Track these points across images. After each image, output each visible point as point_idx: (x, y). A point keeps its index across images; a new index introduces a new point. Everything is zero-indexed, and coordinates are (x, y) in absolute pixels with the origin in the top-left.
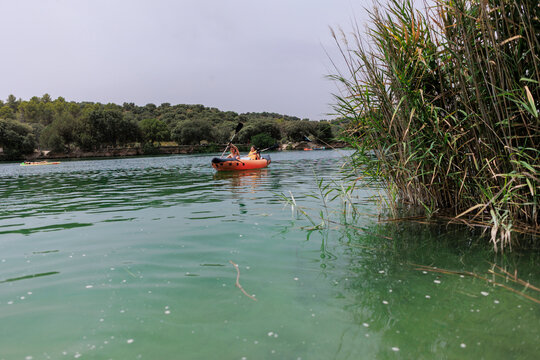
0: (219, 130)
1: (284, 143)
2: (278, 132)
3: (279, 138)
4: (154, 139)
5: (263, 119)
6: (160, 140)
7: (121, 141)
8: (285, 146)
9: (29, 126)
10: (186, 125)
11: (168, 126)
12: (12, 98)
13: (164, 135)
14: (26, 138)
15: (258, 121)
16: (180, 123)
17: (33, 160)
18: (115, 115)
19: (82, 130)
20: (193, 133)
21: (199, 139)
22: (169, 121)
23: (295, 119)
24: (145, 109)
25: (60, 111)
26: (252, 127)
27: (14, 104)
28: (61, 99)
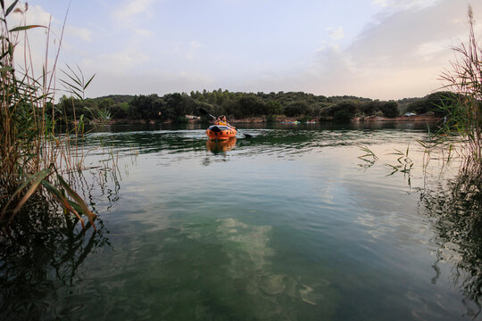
0: (312, 107)
1: (358, 116)
2: (355, 108)
3: (355, 113)
4: (273, 113)
5: (344, 100)
6: (277, 114)
7: (255, 114)
8: (359, 118)
9: (211, 106)
10: (292, 105)
11: (281, 106)
12: (205, 91)
13: (279, 111)
14: (210, 112)
15: (340, 102)
16: (290, 103)
18: (253, 99)
19: (236, 108)
20: (296, 110)
21: (300, 113)
22: (282, 103)
23: (368, 99)
25: (226, 97)
26: (336, 105)
27: (206, 95)
28: (227, 91)
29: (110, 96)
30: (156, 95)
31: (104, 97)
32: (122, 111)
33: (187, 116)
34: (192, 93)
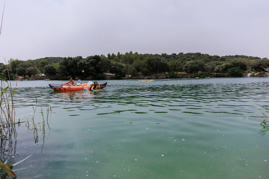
0: (208, 66)
1: (249, 72)
2: (245, 66)
3: (245, 69)
4: (175, 71)
5: (236, 59)
6: (178, 71)
7: (160, 71)
8: (249, 74)
9: (124, 65)
10: (191, 64)
11: (182, 64)
12: (119, 53)
13: (180, 68)
14: (123, 70)
15: (232, 60)
16: (188, 63)
17: (125, 79)
18: (158, 59)
19: (144, 67)
20: (194, 68)
21: (197, 70)
22: (182, 62)
23: (257, 58)
24: (171, 56)
25: (136, 58)
26: (229, 64)
27: (119, 56)
28: (136, 53)
29: (46, 58)
30: (81, 58)
31: (41, 59)
32: (55, 69)
33: (104, 73)
34: (109, 55)
